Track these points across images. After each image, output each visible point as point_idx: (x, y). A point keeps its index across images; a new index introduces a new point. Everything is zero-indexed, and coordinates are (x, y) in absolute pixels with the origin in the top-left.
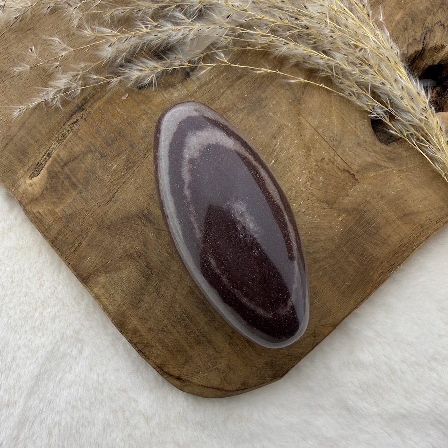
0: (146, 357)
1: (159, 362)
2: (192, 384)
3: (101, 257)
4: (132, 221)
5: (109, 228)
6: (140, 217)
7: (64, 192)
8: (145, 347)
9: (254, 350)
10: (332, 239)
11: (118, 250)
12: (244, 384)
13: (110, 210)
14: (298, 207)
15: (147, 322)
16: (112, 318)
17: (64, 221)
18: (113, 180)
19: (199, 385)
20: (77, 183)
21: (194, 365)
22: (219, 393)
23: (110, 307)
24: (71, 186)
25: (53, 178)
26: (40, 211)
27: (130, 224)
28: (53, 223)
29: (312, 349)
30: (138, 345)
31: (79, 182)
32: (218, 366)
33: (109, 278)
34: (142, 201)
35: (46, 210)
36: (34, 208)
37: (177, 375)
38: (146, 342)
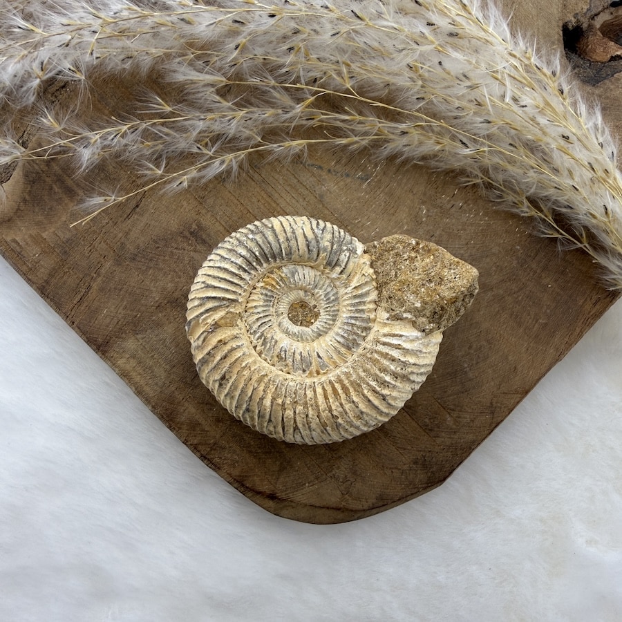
0: (216, 467)
1: (236, 472)
2: (293, 504)
3: (126, 307)
4: (173, 244)
5: (134, 259)
6: (185, 237)
7: (55, 203)
8: (211, 450)
9: (394, 442)
10: (511, 250)
11: (154, 295)
12: (381, 498)
13: (134, 229)
14: (449, 201)
15: (211, 409)
16: (153, 407)
17: (58, 252)
18: (134, 178)
19: (306, 505)
20: (75, 188)
21: (294, 473)
22: (341, 516)
23: (147, 389)
24: (66, 194)
25: (34, 183)
26: (17, 239)
27: (170, 250)
28: (41, 255)
29: (490, 433)
30: (200, 447)
31: (78, 185)
32: (336, 471)
33: (141, 341)
34: (187, 210)
35: (26, 237)
36: (6, 235)
37: (268, 492)
38: (212, 441)
